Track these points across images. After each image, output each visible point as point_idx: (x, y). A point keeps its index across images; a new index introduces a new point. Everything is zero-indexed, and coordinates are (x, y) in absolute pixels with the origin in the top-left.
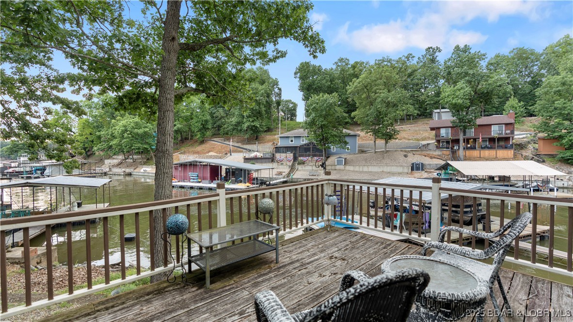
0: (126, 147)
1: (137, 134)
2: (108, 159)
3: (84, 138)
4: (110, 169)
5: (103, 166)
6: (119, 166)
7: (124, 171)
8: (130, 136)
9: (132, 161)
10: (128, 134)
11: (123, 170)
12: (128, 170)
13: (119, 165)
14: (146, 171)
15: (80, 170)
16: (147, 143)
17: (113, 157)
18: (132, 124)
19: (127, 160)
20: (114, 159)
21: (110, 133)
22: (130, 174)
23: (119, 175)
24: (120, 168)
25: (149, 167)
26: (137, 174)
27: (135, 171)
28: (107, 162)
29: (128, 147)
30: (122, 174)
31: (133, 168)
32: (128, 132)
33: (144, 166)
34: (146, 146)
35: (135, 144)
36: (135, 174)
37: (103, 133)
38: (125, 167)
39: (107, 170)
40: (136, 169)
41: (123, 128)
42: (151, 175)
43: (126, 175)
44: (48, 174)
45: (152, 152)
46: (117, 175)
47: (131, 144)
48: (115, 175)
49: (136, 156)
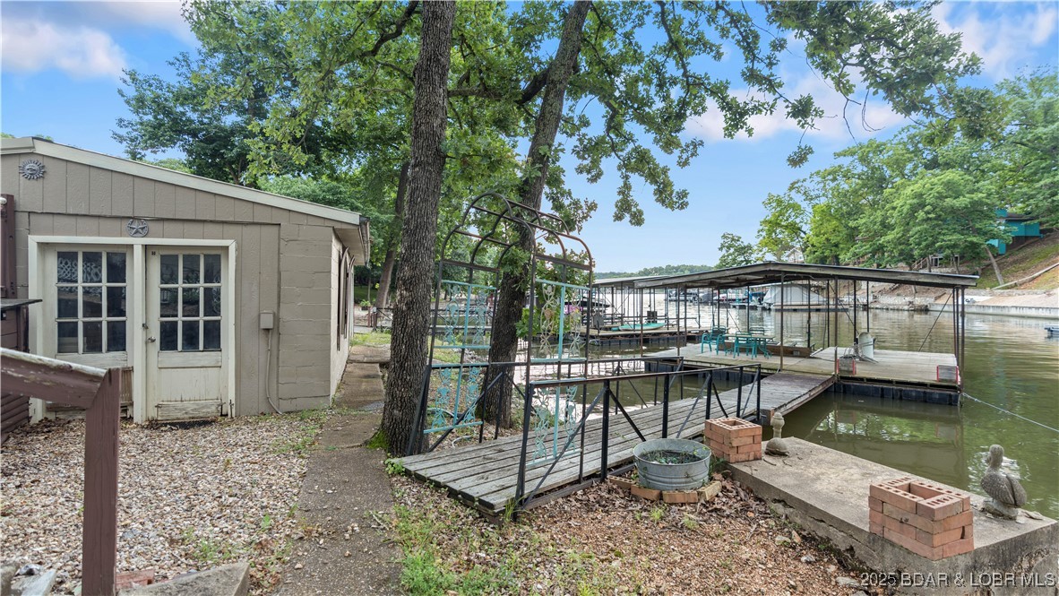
0: (919, 244)
1: (953, 210)
3: (824, 238)
4: (875, 297)
6: (896, 292)
7: (910, 303)
8: (932, 216)
10: (927, 213)
11: (908, 299)
12: (919, 301)
13: (896, 289)
14: (974, 302)
15: (821, 297)
16: (978, 232)
18: (939, 188)
21: (879, 219)
22: (925, 310)
23: (898, 310)
24: (898, 295)
25: (983, 292)
29: (924, 244)
30: (906, 308)
31: (933, 295)
32: (928, 208)
34: (975, 240)
35: (944, 234)
36: (939, 308)
37: (864, 221)
38: (912, 294)
40: (940, 297)
41: (915, 201)
42: (991, 311)
43: (914, 310)
44: (769, 301)
45: (990, 255)
46: (893, 310)
47: (932, 236)
48: (887, 309)
49: (938, 270)
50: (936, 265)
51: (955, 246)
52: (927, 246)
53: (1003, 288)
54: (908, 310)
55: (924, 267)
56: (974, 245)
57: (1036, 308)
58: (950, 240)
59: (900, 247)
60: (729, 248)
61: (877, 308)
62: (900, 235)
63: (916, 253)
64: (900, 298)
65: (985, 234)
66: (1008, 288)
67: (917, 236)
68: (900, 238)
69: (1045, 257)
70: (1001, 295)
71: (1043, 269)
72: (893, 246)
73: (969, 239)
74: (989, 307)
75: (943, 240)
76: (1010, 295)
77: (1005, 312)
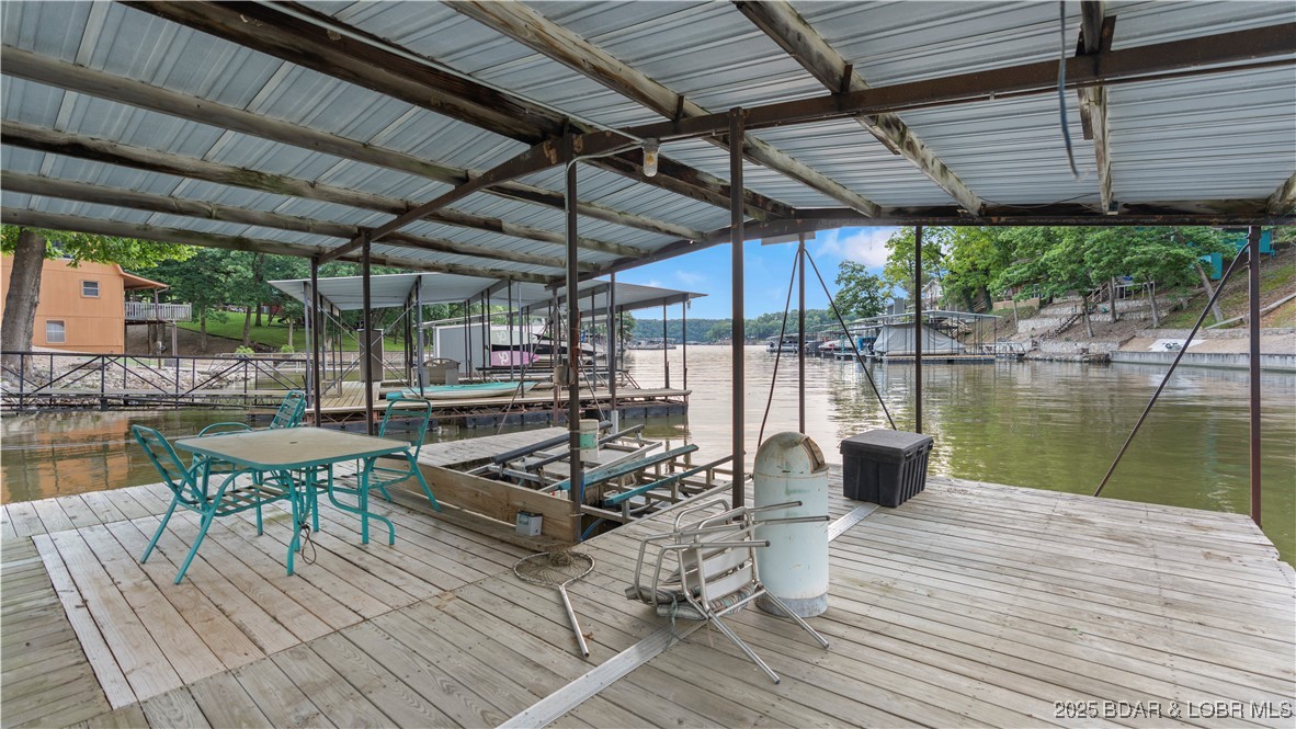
0: (1098, 261)
2: (1029, 318)
3: (968, 262)
4: (1035, 344)
5: (1012, 338)
6: (1065, 335)
7: (1084, 350)
9: (1109, 318)
11: (1080, 345)
12: (1096, 348)
13: (1061, 332)
14: (1180, 348)
15: (955, 341)
17: (1043, 312)
19: (1092, 317)
20: (1045, 317)
22: (1105, 361)
23: (1066, 361)
24: (1067, 340)
26: (1136, 358)
27: (1123, 349)
28: (1024, 326)
29: (1105, 259)
30: (1078, 358)
31: (1118, 340)
33: (1162, 332)
34: (1182, 252)
35: (1136, 244)
36: (1126, 358)
38: (1086, 338)
39: (1027, 346)
40: (1127, 341)
42: (1206, 361)
43: (1089, 362)
44: (880, 349)
45: (1204, 277)
46: (1060, 361)
47: (1118, 248)
48: (1051, 360)
49: (1124, 304)
50: (1121, 297)
51: (1150, 263)
52: (1110, 264)
53: (1222, 327)
54: (1081, 362)
55: (1104, 300)
56: (1178, 263)
57: (1281, 356)
58: (1144, 253)
59: (1070, 267)
60: (849, 280)
61: (1037, 359)
62: (1070, 248)
63: (1093, 274)
64: (1069, 343)
65: (1197, 243)
66: (1229, 326)
67: (1095, 248)
68: (1070, 253)
69: (1283, 280)
70: (1220, 336)
71: (1281, 297)
72: (1060, 265)
73: (1173, 251)
74: (1202, 355)
75: (1135, 253)
76: (1234, 337)
77: (1230, 362)
